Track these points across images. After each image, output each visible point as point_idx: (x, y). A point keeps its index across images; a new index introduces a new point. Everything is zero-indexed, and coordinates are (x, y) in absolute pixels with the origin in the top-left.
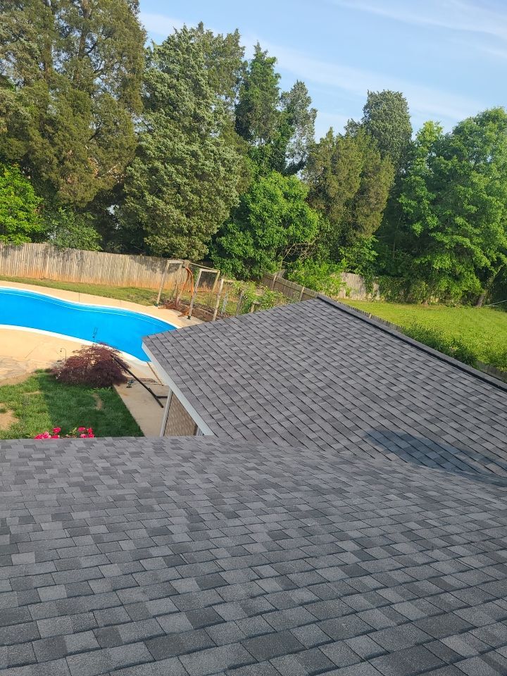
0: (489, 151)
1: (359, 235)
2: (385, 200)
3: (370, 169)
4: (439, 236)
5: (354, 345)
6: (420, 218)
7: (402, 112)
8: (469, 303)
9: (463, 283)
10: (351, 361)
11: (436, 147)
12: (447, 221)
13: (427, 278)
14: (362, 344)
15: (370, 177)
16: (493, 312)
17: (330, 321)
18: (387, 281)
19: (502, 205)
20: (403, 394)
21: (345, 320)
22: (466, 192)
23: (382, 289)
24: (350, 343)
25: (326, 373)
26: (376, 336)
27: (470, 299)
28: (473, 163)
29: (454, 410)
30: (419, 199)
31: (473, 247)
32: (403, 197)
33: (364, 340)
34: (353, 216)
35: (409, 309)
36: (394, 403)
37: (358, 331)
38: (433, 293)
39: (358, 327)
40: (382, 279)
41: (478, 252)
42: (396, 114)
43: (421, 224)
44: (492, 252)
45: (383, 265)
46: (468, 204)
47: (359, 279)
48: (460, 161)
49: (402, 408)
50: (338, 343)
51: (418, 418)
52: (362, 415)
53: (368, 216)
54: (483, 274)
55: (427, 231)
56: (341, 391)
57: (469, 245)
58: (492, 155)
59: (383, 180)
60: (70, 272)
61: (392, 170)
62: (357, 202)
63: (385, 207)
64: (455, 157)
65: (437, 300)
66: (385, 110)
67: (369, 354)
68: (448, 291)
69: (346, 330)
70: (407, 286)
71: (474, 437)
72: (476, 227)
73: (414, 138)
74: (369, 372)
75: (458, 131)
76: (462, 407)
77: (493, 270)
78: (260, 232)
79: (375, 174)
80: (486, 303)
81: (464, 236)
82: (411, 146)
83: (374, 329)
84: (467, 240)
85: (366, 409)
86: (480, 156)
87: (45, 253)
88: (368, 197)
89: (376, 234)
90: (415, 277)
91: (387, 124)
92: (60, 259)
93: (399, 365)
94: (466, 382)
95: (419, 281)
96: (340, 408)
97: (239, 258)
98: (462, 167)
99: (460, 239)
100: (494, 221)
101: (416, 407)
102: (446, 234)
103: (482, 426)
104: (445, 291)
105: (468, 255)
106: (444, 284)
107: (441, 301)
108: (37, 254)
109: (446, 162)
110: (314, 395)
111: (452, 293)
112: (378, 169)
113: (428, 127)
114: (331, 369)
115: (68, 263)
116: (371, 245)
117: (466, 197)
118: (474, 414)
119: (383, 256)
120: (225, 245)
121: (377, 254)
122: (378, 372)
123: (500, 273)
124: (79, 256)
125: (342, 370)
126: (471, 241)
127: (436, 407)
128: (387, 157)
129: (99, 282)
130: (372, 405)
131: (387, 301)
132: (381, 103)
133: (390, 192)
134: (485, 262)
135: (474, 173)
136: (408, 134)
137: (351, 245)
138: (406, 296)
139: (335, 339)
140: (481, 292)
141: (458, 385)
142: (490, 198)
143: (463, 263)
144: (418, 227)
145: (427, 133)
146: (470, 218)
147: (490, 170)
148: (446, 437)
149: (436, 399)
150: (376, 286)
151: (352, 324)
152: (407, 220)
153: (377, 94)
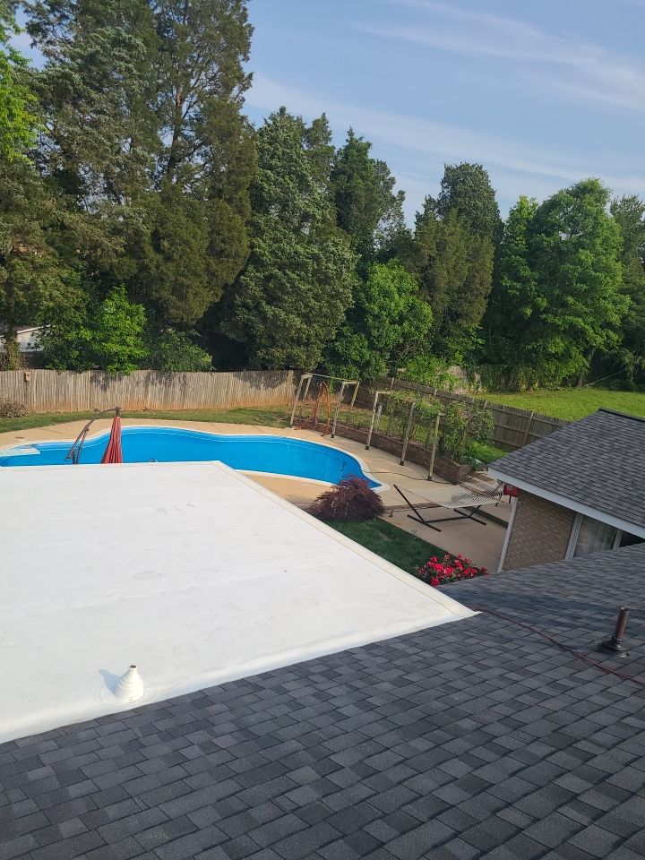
1: (464, 324)
2: (490, 284)
4: (550, 318)
8: (570, 386)
18: (488, 370)
22: (574, 271)
23: (483, 379)
27: (571, 380)
30: (525, 281)
31: (586, 326)
32: (506, 279)
40: (483, 368)
41: (590, 331)
43: (531, 307)
46: (577, 283)
47: (460, 371)
55: (537, 313)
57: (583, 324)
60: (172, 400)
63: (490, 291)
70: (507, 373)
78: (375, 333)
80: (585, 383)
81: (577, 316)
84: (579, 320)
87: (147, 378)
89: (481, 321)
90: (517, 362)
92: (163, 385)
97: (355, 363)
99: (573, 319)
102: (556, 315)
108: (138, 383)
115: (171, 389)
116: (475, 332)
117: (574, 275)
120: (340, 351)
124: (182, 379)
126: (584, 320)
129: (202, 407)
131: (490, 392)
133: (494, 275)
134: (599, 341)
138: (506, 384)
142: (598, 274)
144: (527, 311)
150: (477, 377)
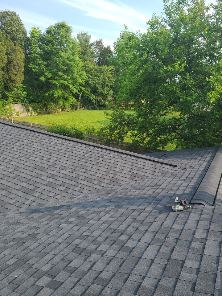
0: (64, 41)
1: (14, 85)
2: (23, 66)
3: (10, 51)
4: (54, 82)
5: (24, 144)
6: (43, 74)
7: (19, 22)
8: (74, 109)
9: (70, 101)
10: (25, 153)
11: (41, 40)
12: (55, 74)
13: (53, 101)
14: (29, 142)
15: (11, 55)
16: (84, 111)
17: (7, 133)
18: (36, 105)
19: (76, 65)
20: (56, 162)
21: (16, 131)
22: (60, 60)
24: (22, 143)
25: (12, 163)
26: (35, 136)
27: (74, 107)
28: (59, 47)
29: (81, 163)
30: (39, 65)
31: (69, 85)
32: (31, 64)
33: (29, 140)
34: (9, 75)
35: (49, 116)
36: (52, 168)
37: (25, 136)
38: (58, 107)
39: (24, 133)
40: (33, 105)
41: (71, 86)
42: (15, 22)
43: (44, 77)
44: (77, 86)
45: (31, 98)
46: (62, 66)
47: (21, 106)
48: (53, 46)
49: (57, 170)
50: (15, 144)
51: (66, 172)
52: (37, 180)
53: (16, 75)
54: (76, 96)
55: (47, 79)
56: (23, 171)
57: (67, 84)
58: (66, 43)
59: (19, 56)
61: (22, 51)
62: (8, 68)
63: (24, 69)
64: (50, 44)
65: (61, 110)
66: (9, 21)
67: (34, 146)
68: (64, 106)
69: (18, 136)
70: (45, 106)
71: (92, 173)
72: (68, 76)
73: (28, 35)
74: (36, 156)
75: (48, 32)
76: (83, 160)
77: (80, 94)
79: (13, 54)
80: (81, 108)
81: (64, 80)
82: (28, 39)
83: (33, 133)
84: (66, 82)
85: (39, 176)
86: (60, 44)
88: (14, 65)
89: (24, 83)
90: (48, 101)
91: (13, 28)
93: (50, 148)
94: (82, 148)
95: (50, 103)
96: (24, 180)
98: (55, 49)
99: (63, 82)
100: (74, 73)
101: (64, 167)
102: (56, 80)
103: (94, 167)
104: (63, 106)
105: (68, 88)
106: (61, 102)
107: (62, 110)
109: (47, 46)
110: (8, 177)
111: (66, 106)
112: (15, 51)
113: (34, 30)
114: (14, 160)
116: (22, 89)
117: (60, 63)
118: (89, 162)
119: (30, 94)
121: (27, 93)
122: (41, 154)
123: (82, 95)
125: (21, 159)
126: (68, 82)
127: (73, 164)
128: (17, 45)
130: (42, 173)
131: (38, 115)
132: (6, 17)
133: (25, 62)
134: (76, 91)
135: (60, 51)
136: (25, 33)
137: (12, 90)
138: (46, 110)
139: (12, 143)
140: (77, 103)
141: (79, 150)
142: (70, 62)
143: (67, 92)
144: (43, 79)
145: (34, 33)
146: (64, 72)
147: (67, 50)
148: (81, 178)
149: (71, 160)
150: (31, 109)
151: (21, 132)
152: (37, 75)
153: (2, 11)
